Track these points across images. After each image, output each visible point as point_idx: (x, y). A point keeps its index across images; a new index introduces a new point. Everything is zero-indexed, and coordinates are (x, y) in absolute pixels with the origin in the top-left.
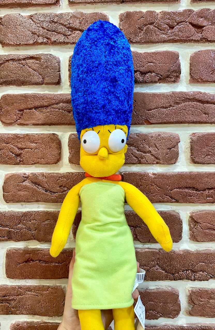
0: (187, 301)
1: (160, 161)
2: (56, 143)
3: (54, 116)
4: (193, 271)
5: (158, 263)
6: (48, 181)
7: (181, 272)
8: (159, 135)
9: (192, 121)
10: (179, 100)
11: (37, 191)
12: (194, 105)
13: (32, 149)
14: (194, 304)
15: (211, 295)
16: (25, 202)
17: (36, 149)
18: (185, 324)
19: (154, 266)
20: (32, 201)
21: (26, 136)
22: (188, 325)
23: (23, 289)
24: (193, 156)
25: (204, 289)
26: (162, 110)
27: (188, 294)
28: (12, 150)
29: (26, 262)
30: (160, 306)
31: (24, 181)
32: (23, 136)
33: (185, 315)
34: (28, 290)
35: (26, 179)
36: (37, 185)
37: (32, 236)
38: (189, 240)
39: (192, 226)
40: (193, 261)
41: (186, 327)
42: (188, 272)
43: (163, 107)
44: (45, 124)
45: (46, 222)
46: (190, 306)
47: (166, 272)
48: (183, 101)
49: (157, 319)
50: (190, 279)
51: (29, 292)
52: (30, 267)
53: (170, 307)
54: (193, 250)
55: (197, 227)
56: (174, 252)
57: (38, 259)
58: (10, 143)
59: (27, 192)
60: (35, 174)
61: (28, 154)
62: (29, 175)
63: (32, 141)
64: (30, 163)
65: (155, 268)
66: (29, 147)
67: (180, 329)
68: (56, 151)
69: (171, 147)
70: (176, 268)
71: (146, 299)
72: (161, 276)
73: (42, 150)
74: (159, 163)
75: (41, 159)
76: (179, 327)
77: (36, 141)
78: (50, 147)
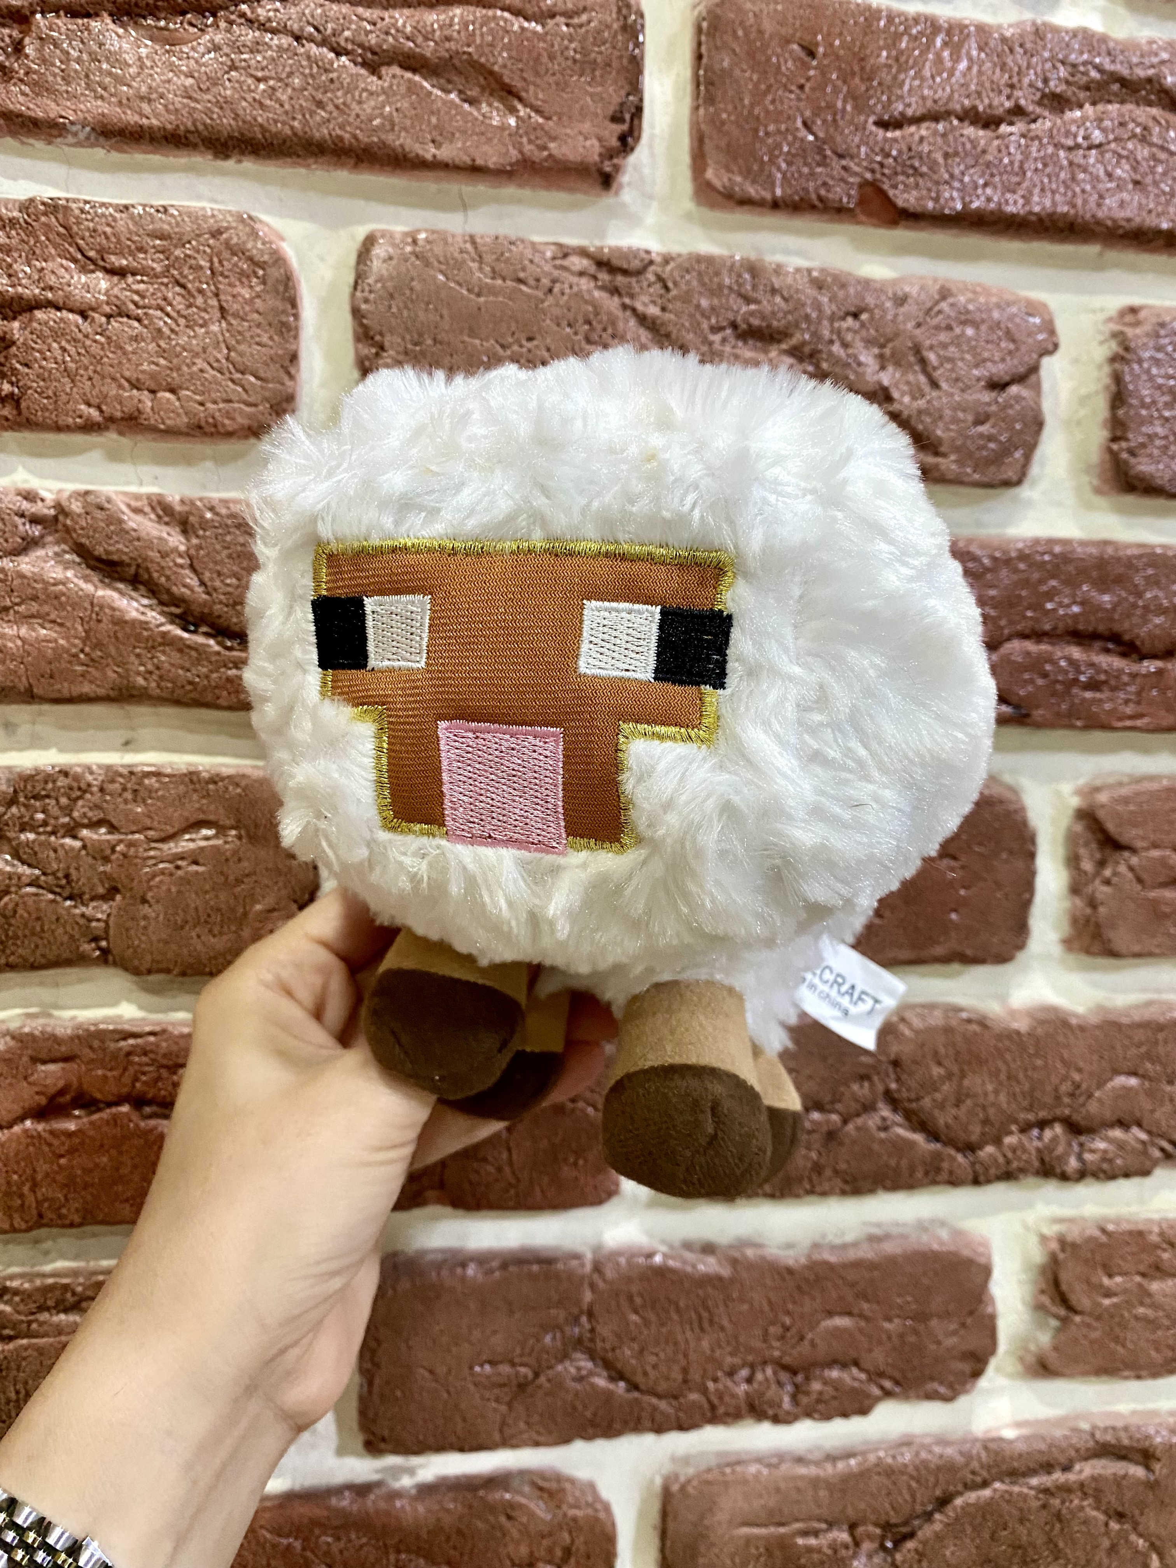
0: (1028, 1298)
1: (940, 460)
2: (264, 283)
3: (259, 80)
4: (1075, 1128)
5: (893, 1086)
6: (202, 552)
7: (1011, 1133)
8: (945, 294)
9: (1133, 225)
10: (1068, 83)
11: (120, 622)
12: (1151, 123)
13: (85, 317)
14: (1071, 1309)
15: (1159, 1252)
16: (30, 697)
17: (120, 315)
18: (1007, 1426)
19: (868, 1108)
20: (87, 688)
21: (45, 214)
22: (1025, 1431)
23: (17, 1299)
24: (1124, 444)
25: (1128, 1221)
26: (970, 131)
27: (1038, 1256)
29: (40, 1114)
30: (889, 1338)
31: (28, 545)
32: (16, 214)
33: (1011, 1376)
34: (50, 1303)
35: (42, 537)
36: (122, 580)
37: (83, 935)
38: (1057, 950)
39: (1088, 866)
40: (1079, 1070)
41: (1017, 1439)
42: (1048, 1134)
43: (972, 117)
44: (188, 131)
45: (185, 844)
46: (1041, 1325)
47: (934, 1135)
48: (1087, 88)
49: (864, 1411)
50: (1058, 1171)
51: (62, 1317)
52: (72, 1151)
53: (940, 1338)
54: (1080, 1009)
55: (1115, 874)
56: (982, 1022)
57: (125, 1090)
59: (48, 625)
60: (109, 501)
61: (55, 345)
62: (65, 503)
63: (92, 254)
64: (70, 420)
65: (872, 1122)
66: (67, 296)
67: (984, 1455)
68: (265, 339)
69: (1007, 378)
70: (991, 1111)
71: (808, 1305)
72: (904, 1163)
73: (165, 330)
74: (936, 474)
75: (153, 392)
76: (978, 1445)
77: (121, 254)
78: (222, 309)
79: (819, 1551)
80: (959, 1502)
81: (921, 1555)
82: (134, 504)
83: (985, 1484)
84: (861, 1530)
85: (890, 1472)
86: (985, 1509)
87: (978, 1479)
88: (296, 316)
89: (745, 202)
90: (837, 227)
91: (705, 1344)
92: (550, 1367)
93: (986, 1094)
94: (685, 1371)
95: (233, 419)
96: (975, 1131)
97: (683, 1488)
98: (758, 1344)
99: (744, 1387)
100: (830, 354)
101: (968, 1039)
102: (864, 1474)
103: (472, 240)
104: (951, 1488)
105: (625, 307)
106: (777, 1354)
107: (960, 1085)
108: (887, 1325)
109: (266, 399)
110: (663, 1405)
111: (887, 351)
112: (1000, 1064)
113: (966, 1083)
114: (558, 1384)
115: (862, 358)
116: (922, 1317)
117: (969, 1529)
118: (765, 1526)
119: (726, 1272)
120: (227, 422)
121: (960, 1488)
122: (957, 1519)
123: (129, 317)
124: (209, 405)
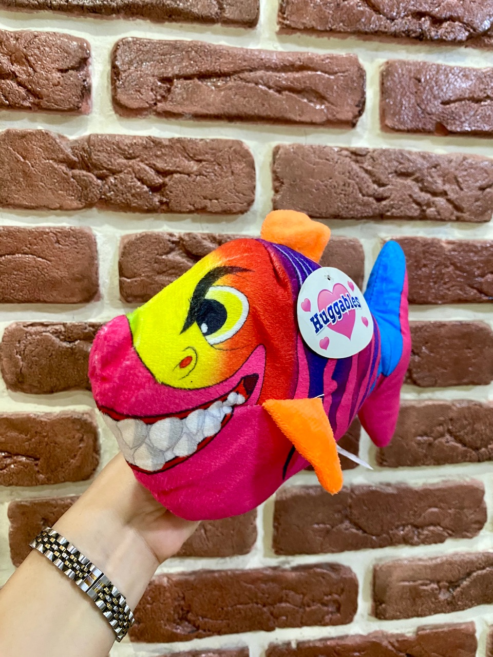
1: (463, 214)
2: (245, 163)
5: (450, 427)
7: (491, 444)
8: (465, 159)
13: (189, 176)
17: (200, 175)
19: (442, 435)
21: (177, 144)
26: (472, 104)
28: (142, 176)
30: (450, 515)
31: (172, 250)
32: (168, 143)
35: (175, 248)
43: (473, 99)
44: (221, 115)
47: (464, 445)
49: (442, 541)
53: (468, 515)
56: (480, 405)
58: (138, 157)
60: (197, 236)
61: (180, 186)
62: (183, 237)
63: (191, 155)
64: (184, 210)
65: (443, 440)
66: (184, 169)
67: (483, 558)
68: (245, 181)
69: (485, 186)
70: (484, 436)
71: (423, 504)
72: (455, 454)
73: (215, 180)
74: (462, 219)
75: (210, 200)
76: (481, 555)
77: (201, 155)
78: (232, 172)
79: (427, 591)
80: (475, 574)
81: (462, 593)
82: (204, 237)
83: (484, 568)
84: (441, 584)
85: (451, 563)
86: (483, 577)
87: (481, 566)
88: (255, 174)
89: (399, 131)
90: (428, 137)
91: (388, 517)
92: (337, 525)
93: (482, 430)
94: (382, 526)
95: (235, 208)
96: (479, 443)
97: (380, 568)
98: (406, 517)
99: (402, 532)
100: (427, 180)
101: (476, 411)
102: (442, 564)
103: (311, 147)
104: (472, 569)
105: (361, 167)
106: (412, 521)
107: (473, 427)
108: (450, 511)
109: (246, 202)
110: (374, 538)
111: (446, 179)
112: (486, 420)
113: (475, 426)
114: (340, 531)
115: (438, 181)
116: (462, 508)
117: (479, 584)
118: (409, 581)
119: (395, 492)
120: (234, 209)
121: (475, 569)
122: (475, 580)
123: (203, 175)
124: (228, 204)
